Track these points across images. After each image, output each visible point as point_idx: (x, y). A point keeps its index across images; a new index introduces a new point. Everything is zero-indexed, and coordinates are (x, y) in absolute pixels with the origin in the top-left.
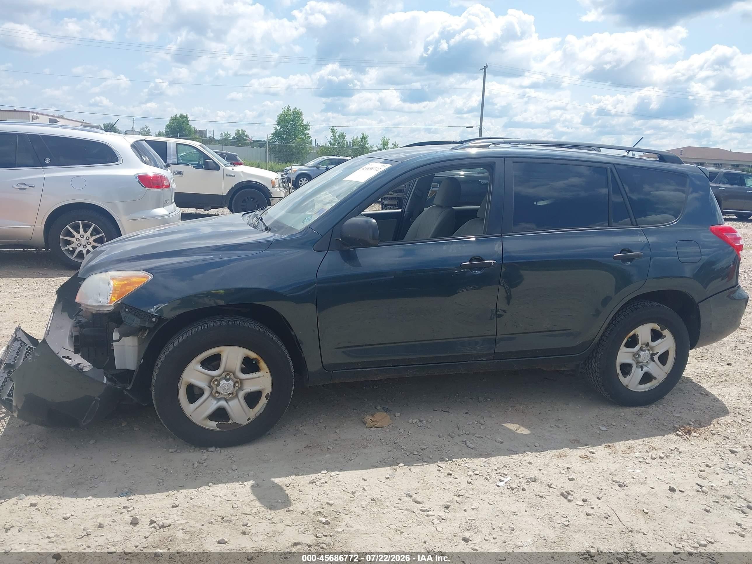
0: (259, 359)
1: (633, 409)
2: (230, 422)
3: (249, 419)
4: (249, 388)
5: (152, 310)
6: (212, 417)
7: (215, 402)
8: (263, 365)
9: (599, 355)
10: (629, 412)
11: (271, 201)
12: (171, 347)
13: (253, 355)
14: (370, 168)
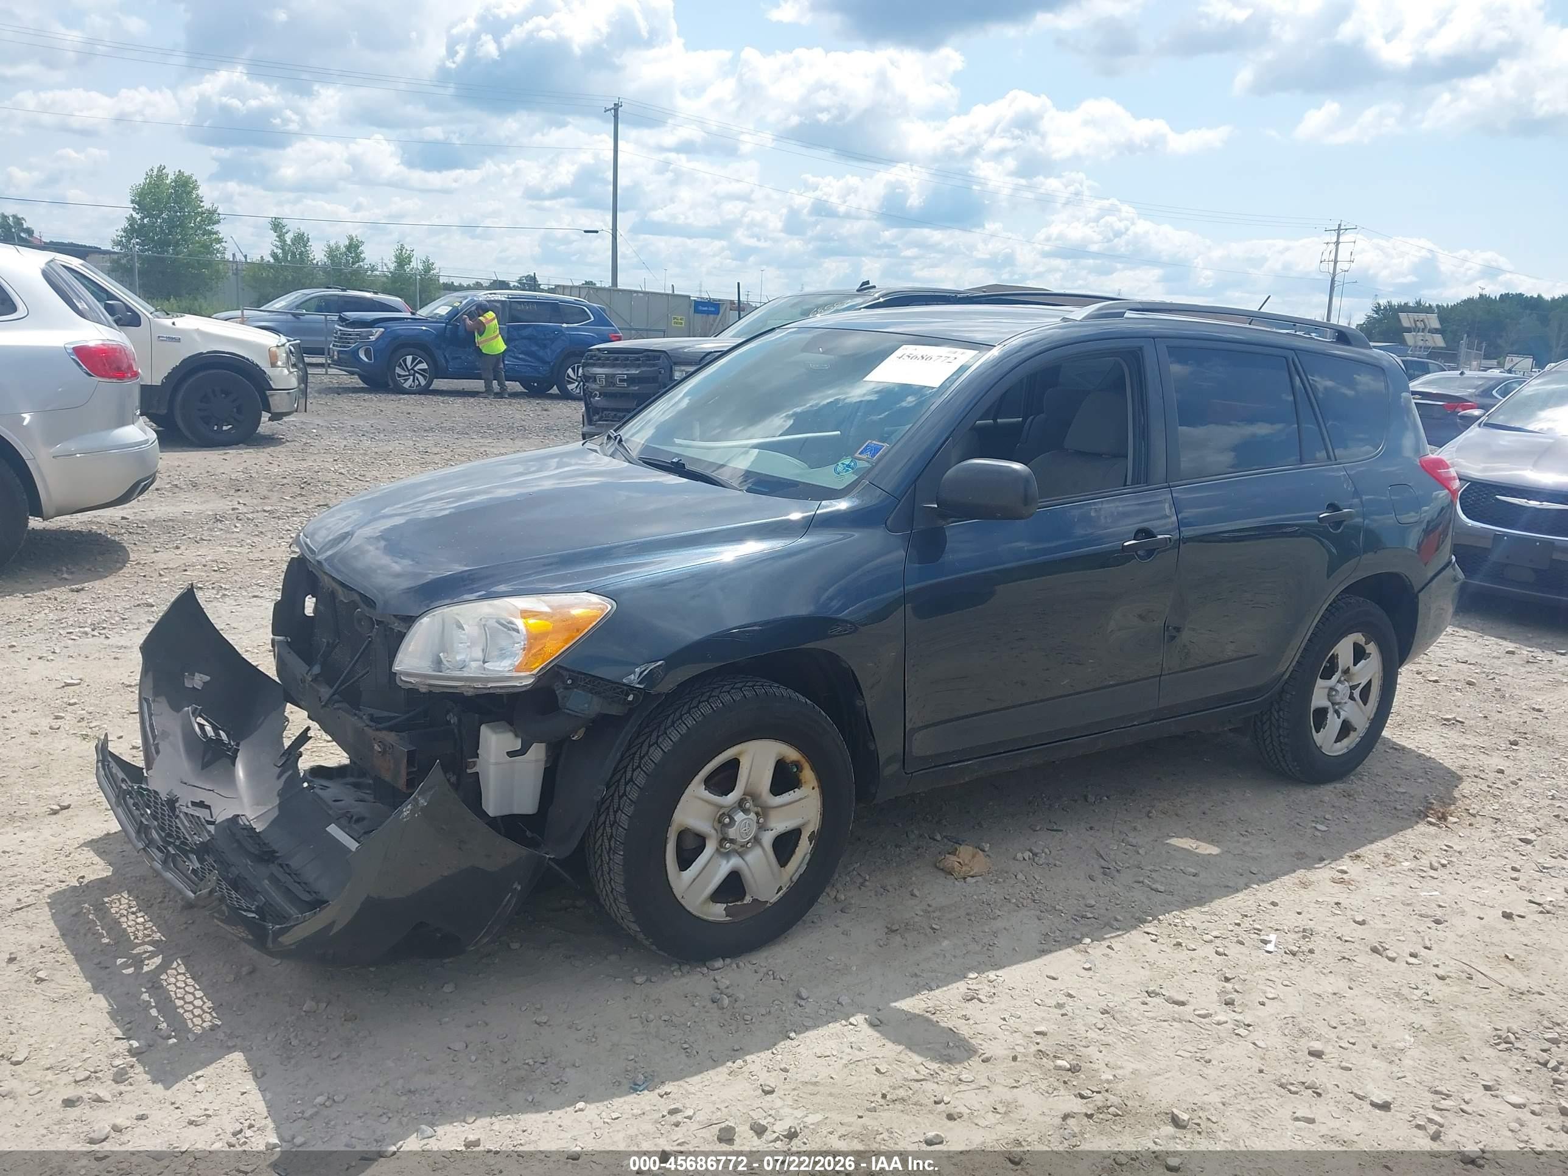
0: (803, 760)
1: (1329, 787)
2: (748, 899)
3: (780, 889)
4: (780, 825)
5: (632, 677)
6: (717, 896)
7: (725, 862)
8: (808, 775)
9: (1288, 696)
10: (1328, 792)
11: (270, 399)
12: (657, 755)
13: (792, 754)
14: (919, 356)
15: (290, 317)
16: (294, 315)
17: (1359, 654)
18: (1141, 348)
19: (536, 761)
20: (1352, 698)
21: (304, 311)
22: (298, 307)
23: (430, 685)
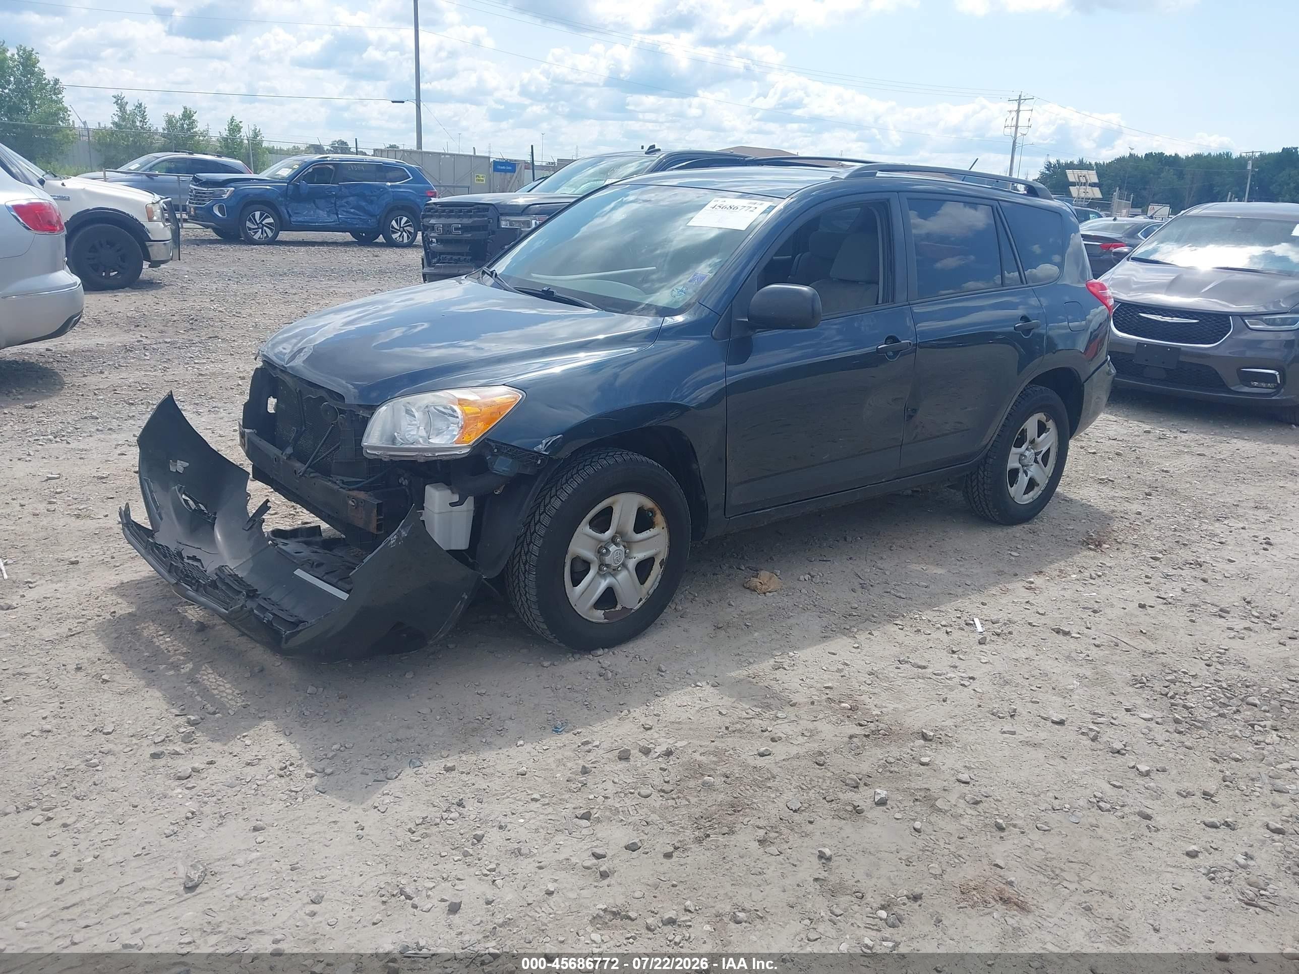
0: (656, 509)
1: (1020, 527)
2: (619, 607)
3: (641, 600)
4: (640, 555)
5: (540, 446)
6: (598, 605)
7: (603, 581)
8: (659, 518)
9: (991, 460)
10: (1018, 531)
11: (150, 249)
12: (557, 504)
13: (648, 503)
14: (728, 207)
15: (144, 177)
16: (148, 176)
17: (1042, 428)
18: (888, 200)
19: (468, 511)
20: (1036, 461)
21: (157, 172)
22: (151, 169)
23: (391, 456)
